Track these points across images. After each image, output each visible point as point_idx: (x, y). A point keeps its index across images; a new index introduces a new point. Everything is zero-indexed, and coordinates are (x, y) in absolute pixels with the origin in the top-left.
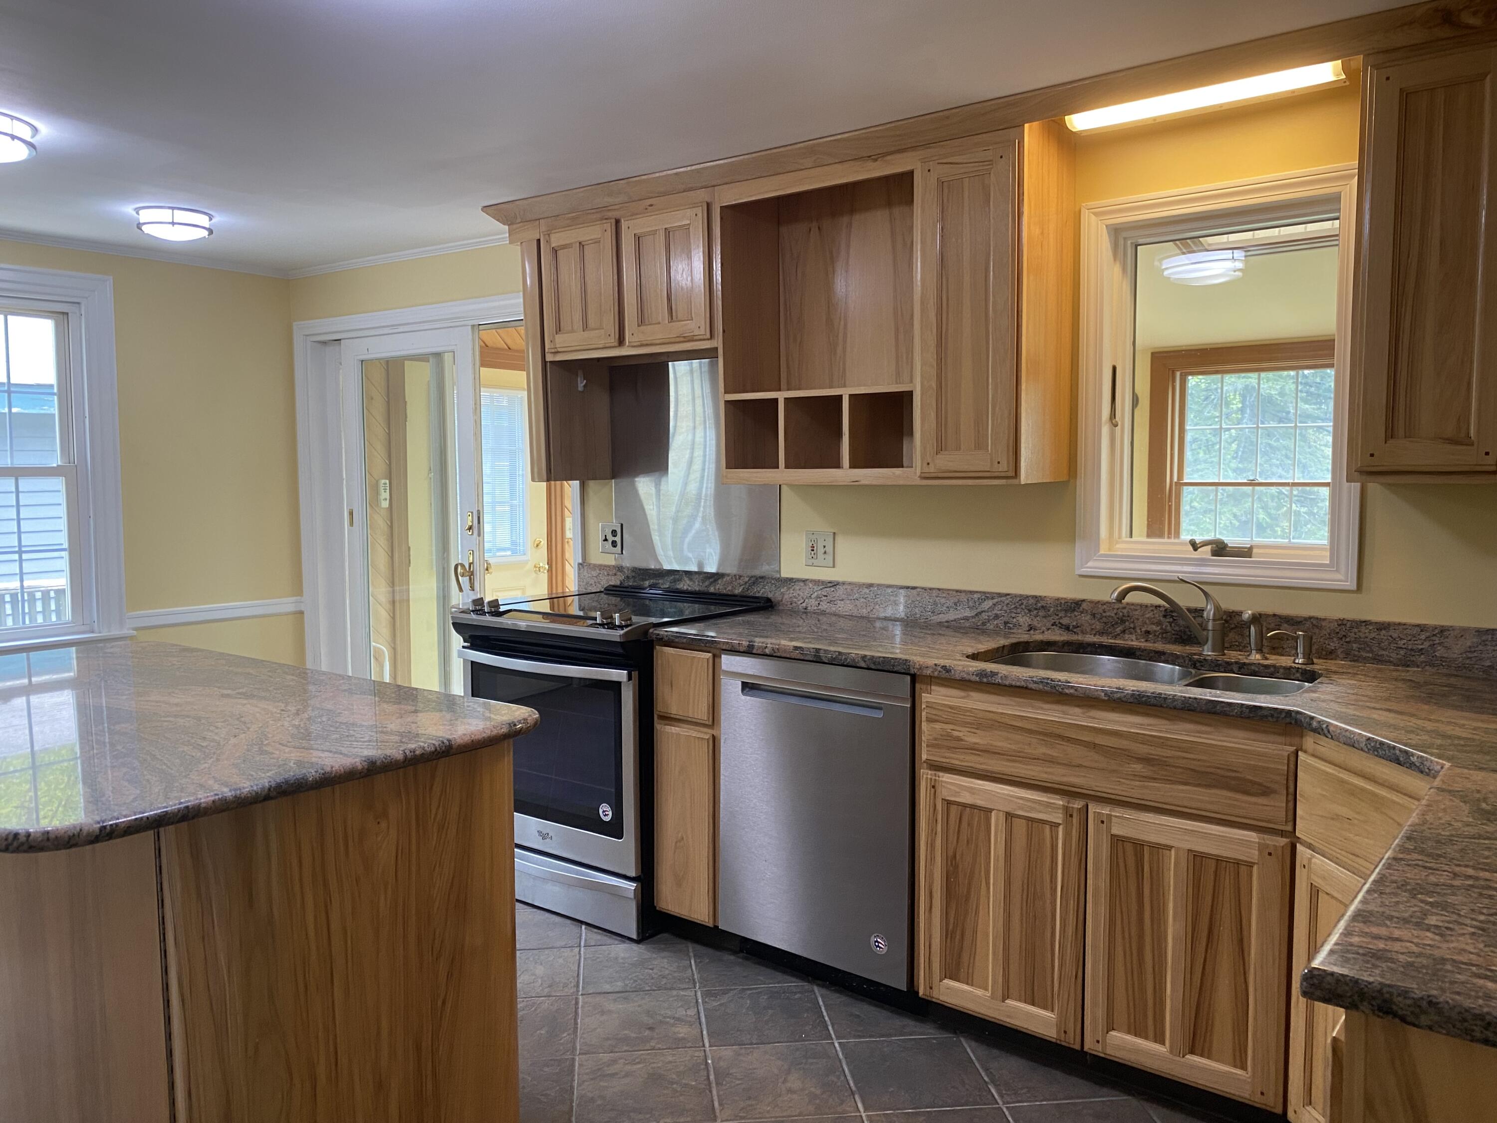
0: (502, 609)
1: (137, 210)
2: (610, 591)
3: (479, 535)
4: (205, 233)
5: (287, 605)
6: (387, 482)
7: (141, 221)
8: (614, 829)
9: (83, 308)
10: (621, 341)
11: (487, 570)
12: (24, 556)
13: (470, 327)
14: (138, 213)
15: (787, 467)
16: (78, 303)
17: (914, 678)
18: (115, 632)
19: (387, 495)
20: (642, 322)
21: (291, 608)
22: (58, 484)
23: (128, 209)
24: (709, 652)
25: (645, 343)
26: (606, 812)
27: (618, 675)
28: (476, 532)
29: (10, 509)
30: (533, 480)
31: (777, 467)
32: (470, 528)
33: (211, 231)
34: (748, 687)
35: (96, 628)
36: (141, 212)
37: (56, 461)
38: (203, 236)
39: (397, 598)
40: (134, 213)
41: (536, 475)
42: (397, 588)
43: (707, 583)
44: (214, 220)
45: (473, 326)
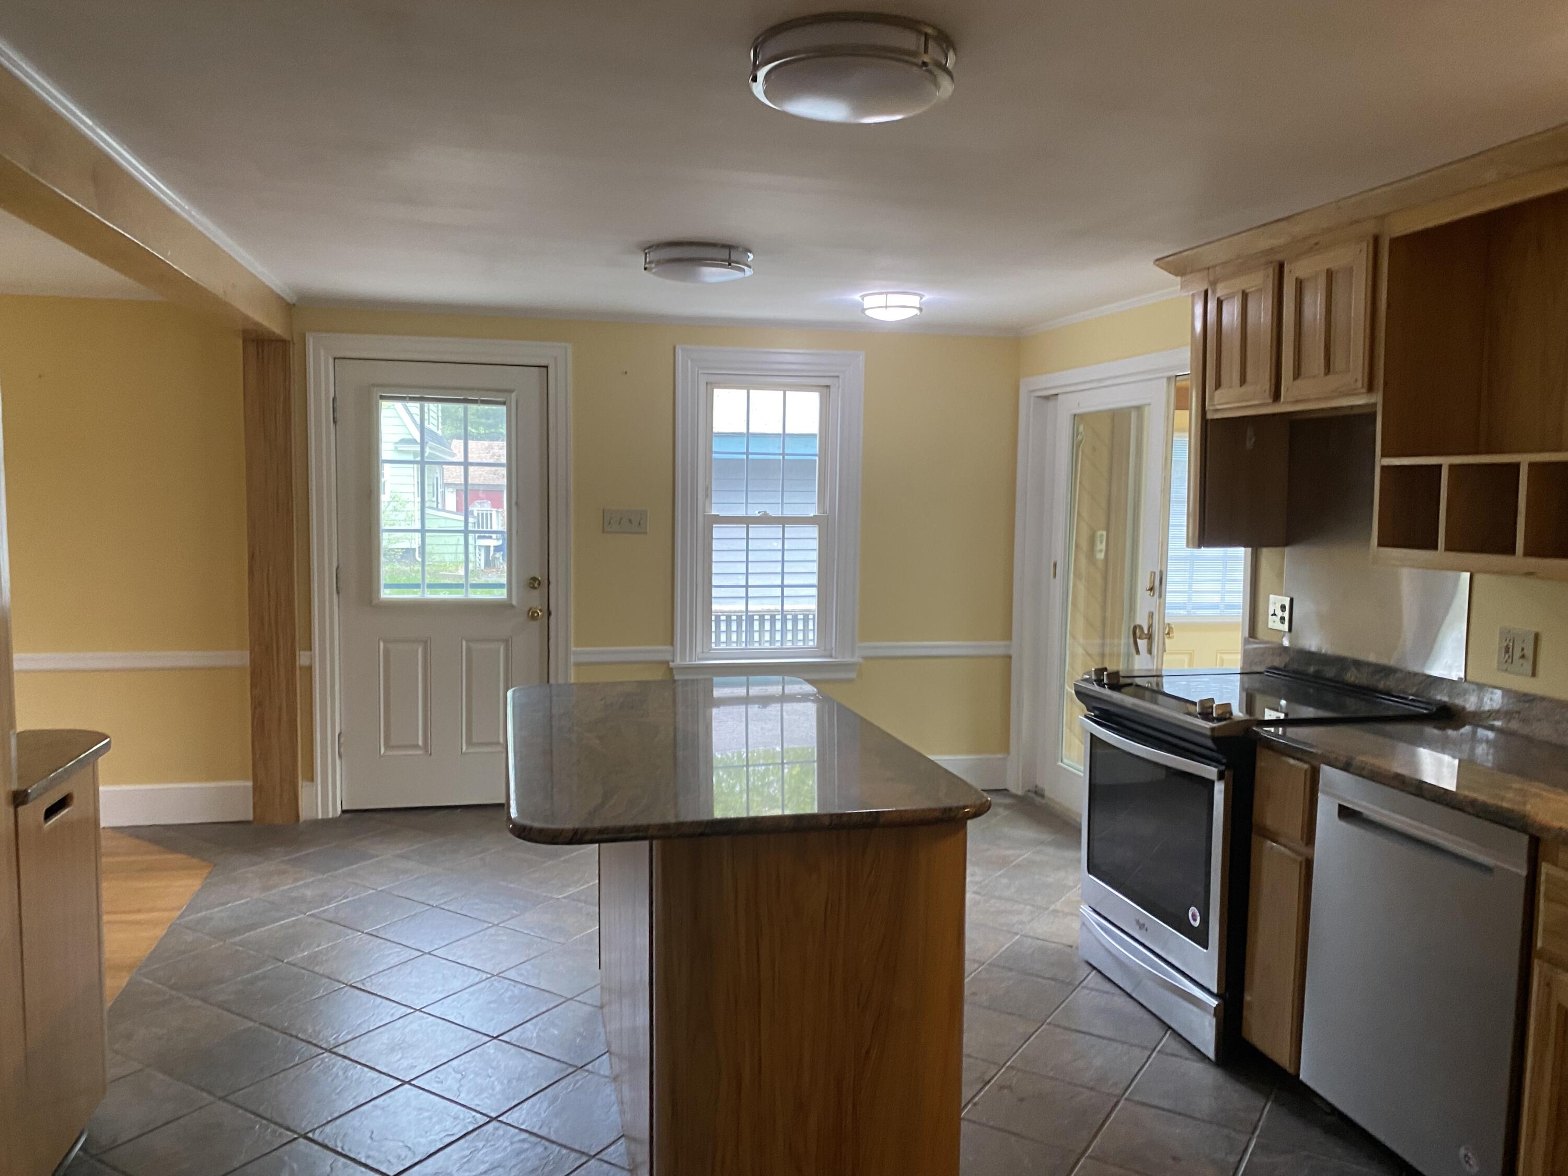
0: (1122, 681)
1: (863, 297)
2: (1273, 669)
3: (1160, 596)
4: (916, 312)
5: (995, 647)
6: (1104, 533)
7: (865, 307)
8: (1200, 937)
9: (841, 379)
10: (1276, 396)
11: (1168, 633)
12: (787, 591)
13: (1165, 380)
14: (863, 299)
15: (1447, 549)
16: (838, 377)
17: (1535, 843)
18: (848, 659)
19: (1103, 546)
20: (1297, 374)
21: (1001, 651)
22: (813, 531)
23: (857, 297)
24: (1305, 762)
25: (1300, 398)
26: (1194, 917)
27: (1210, 772)
28: (1157, 594)
29: (777, 552)
30: (1188, 546)
31: (1435, 548)
32: (1151, 589)
33: (920, 309)
34: (1345, 813)
35: (834, 654)
36: (866, 298)
37: (812, 512)
38: (915, 314)
39: (1107, 650)
40: (860, 299)
41: (1191, 542)
42: (1108, 641)
43: (1377, 677)
44: (924, 299)
45: (1169, 378)
